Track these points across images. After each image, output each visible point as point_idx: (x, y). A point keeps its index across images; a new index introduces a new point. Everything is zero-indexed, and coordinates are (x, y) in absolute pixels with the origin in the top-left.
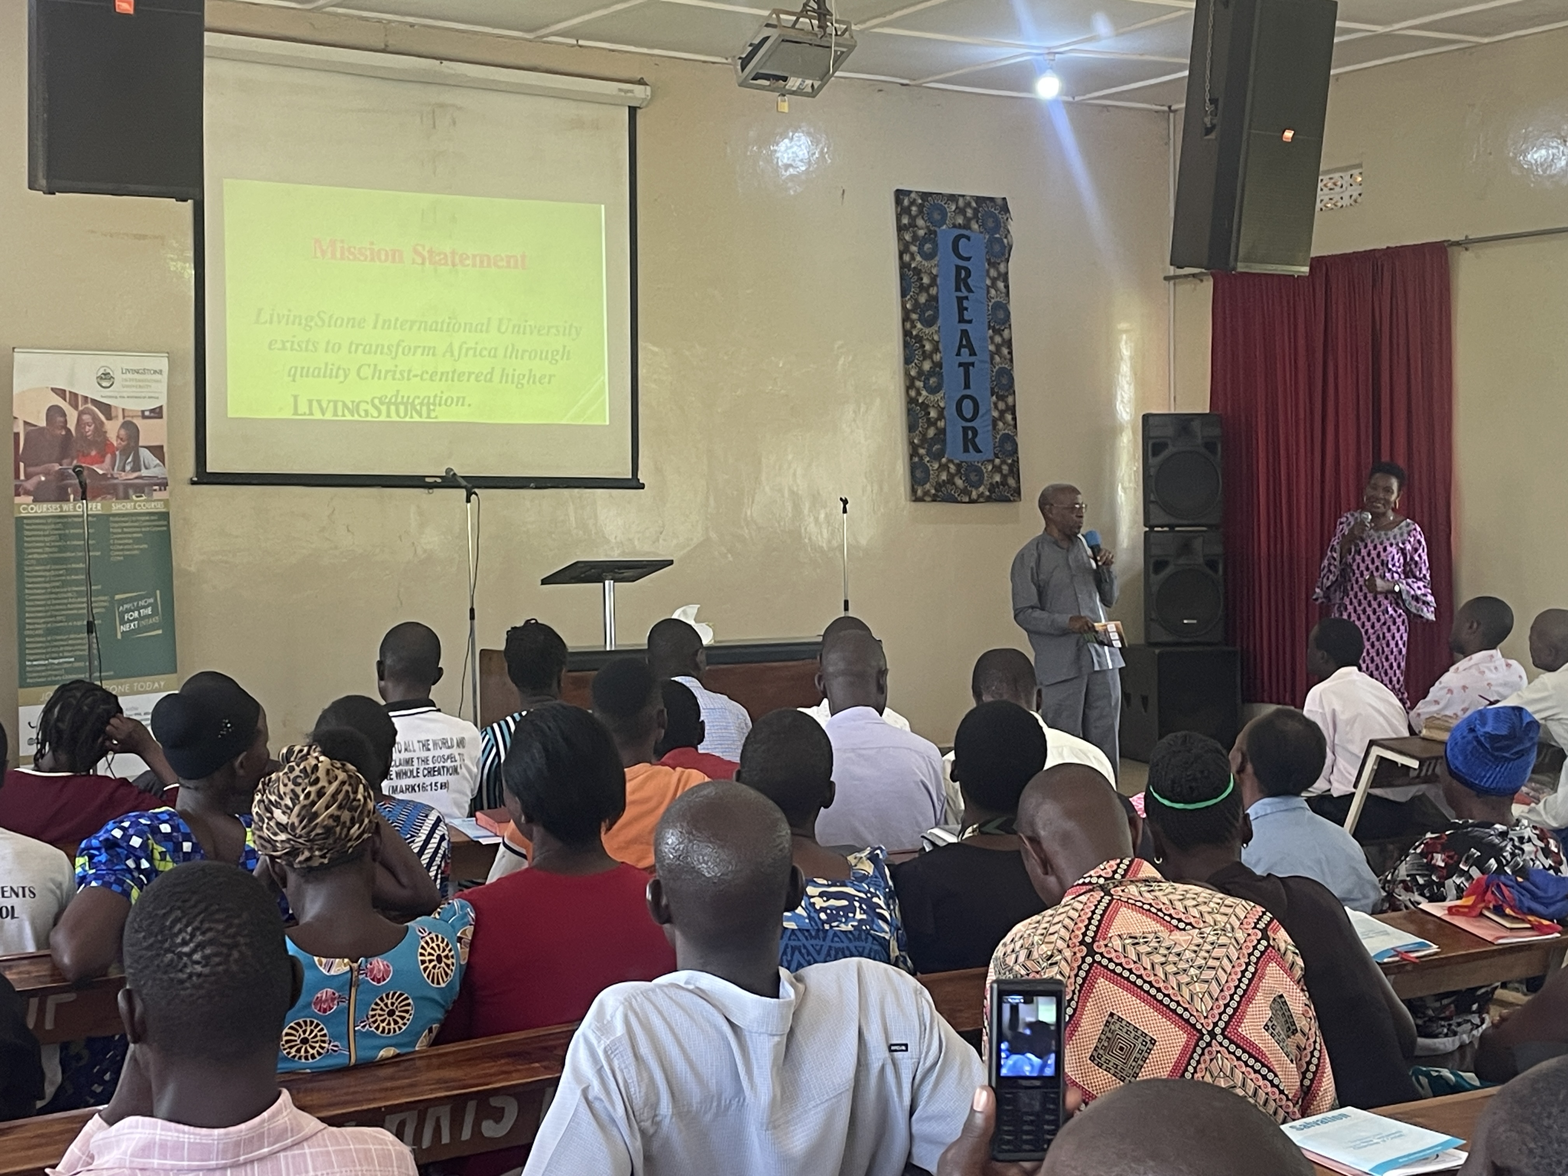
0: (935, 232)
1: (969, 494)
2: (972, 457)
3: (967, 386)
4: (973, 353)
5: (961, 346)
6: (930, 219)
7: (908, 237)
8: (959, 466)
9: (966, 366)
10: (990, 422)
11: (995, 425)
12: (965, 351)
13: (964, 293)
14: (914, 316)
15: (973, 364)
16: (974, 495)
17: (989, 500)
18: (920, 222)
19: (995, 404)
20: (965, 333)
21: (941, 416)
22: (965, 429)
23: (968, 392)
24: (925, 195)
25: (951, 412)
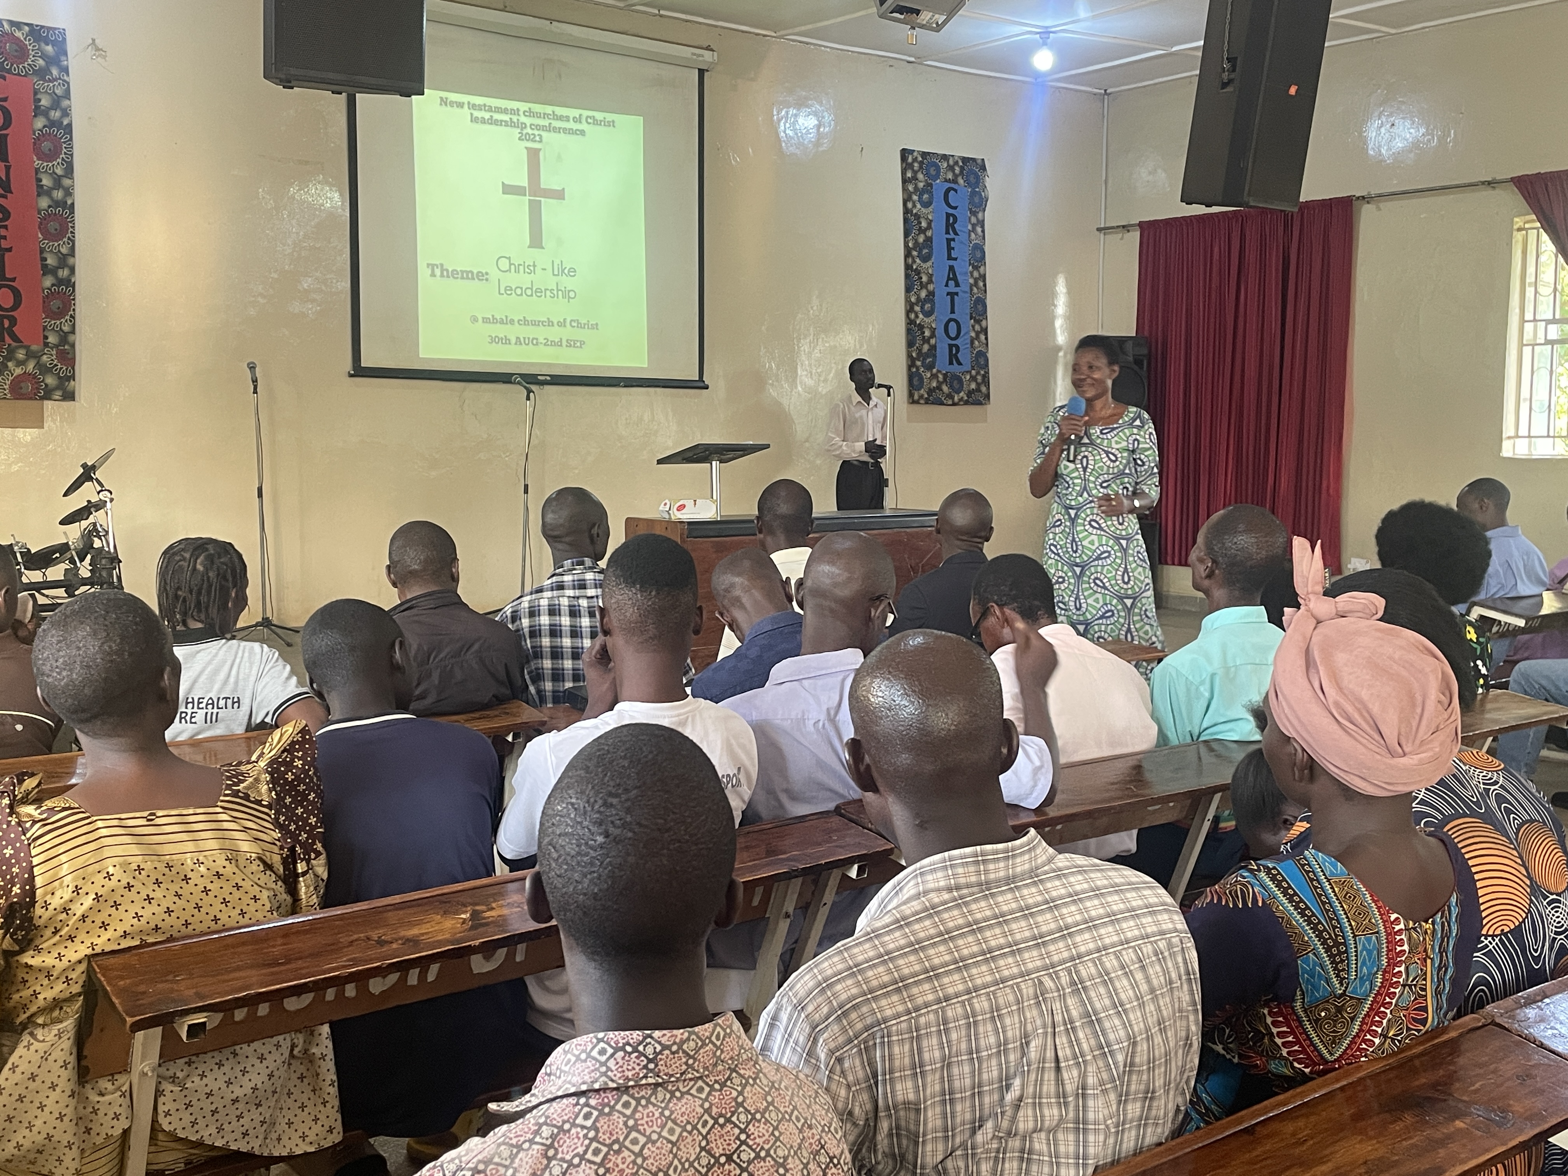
0: (931, 185)
1: (952, 398)
2: (955, 368)
3: (953, 312)
4: (957, 285)
5: (949, 279)
6: (927, 174)
7: (911, 188)
8: (945, 375)
9: (952, 295)
10: (969, 341)
11: (972, 343)
12: (951, 283)
13: (952, 236)
14: (915, 253)
15: (957, 294)
16: (956, 399)
17: (967, 403)
18: (920, 176)
19: (973, 327)
20: (951, 268)
21: (933, 335)
22: (951, 346)
23: (953, 316)
24: (924, 154)
25: (940, 332)
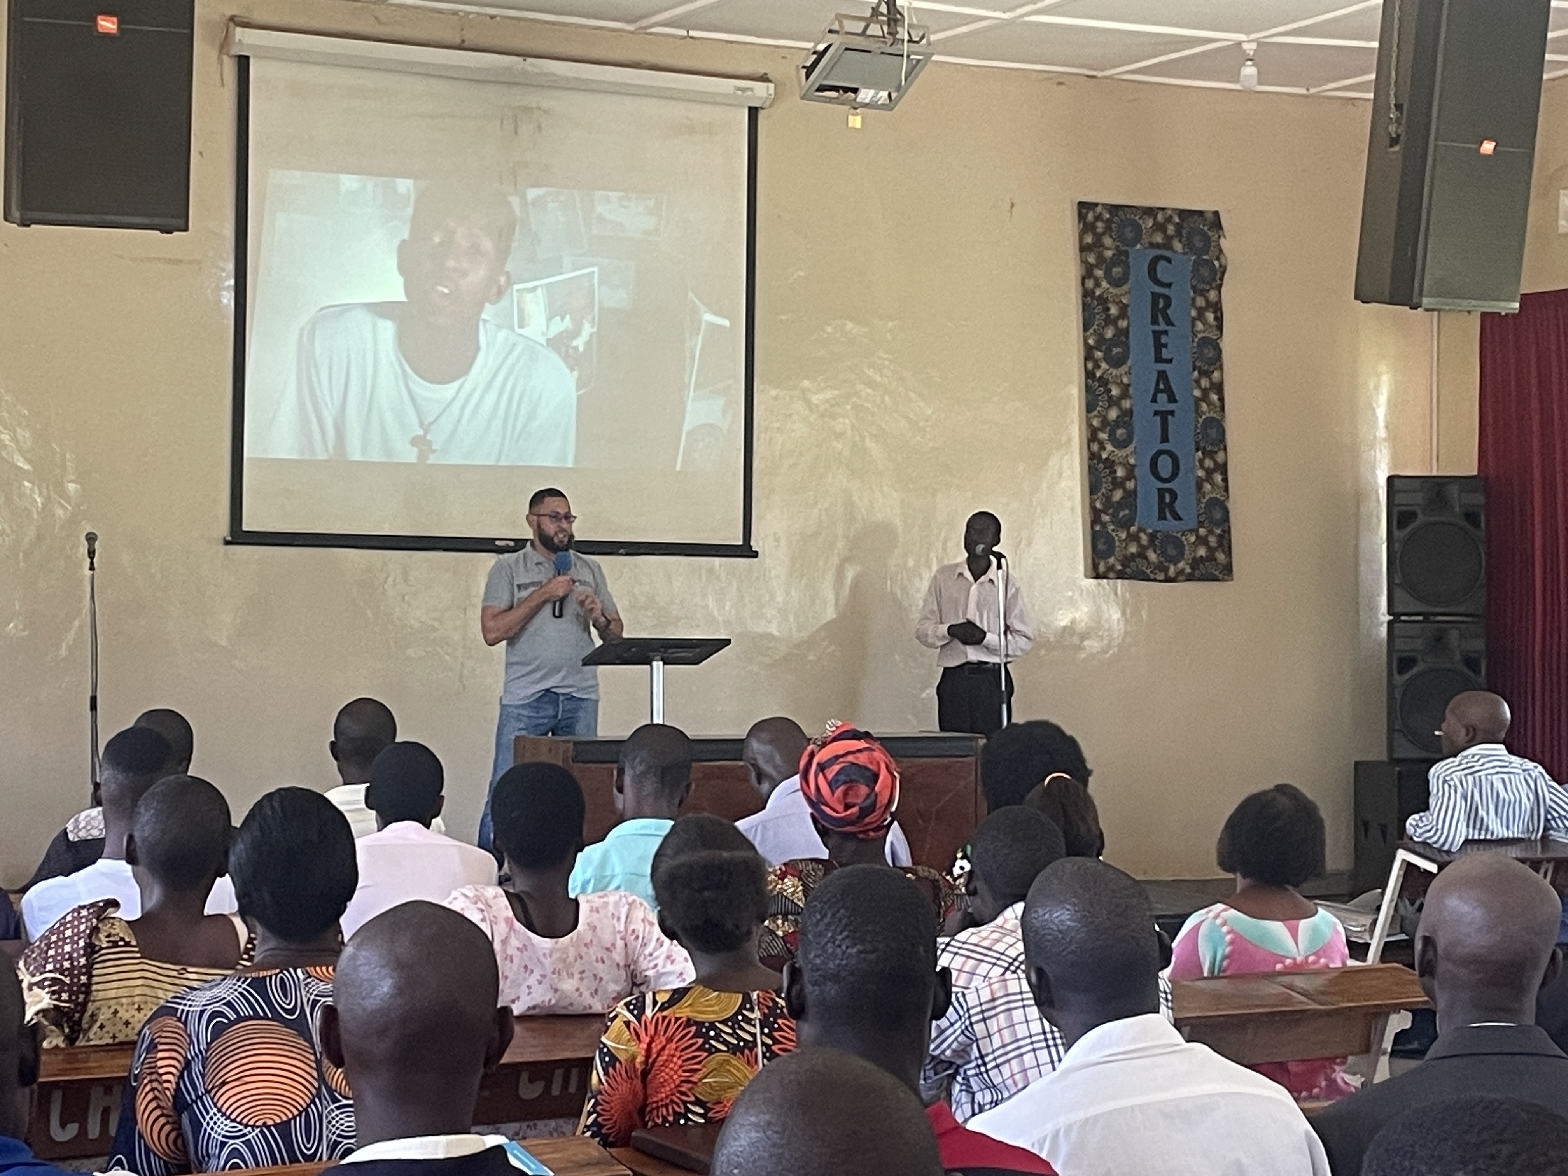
0: (1126, 254)
1: (1166, 570)
2: (1170, 524)
3: (1165, 439)
4: (1172, 399)
5: (1157, 390)
6: (1120, 238)
7: (1092, 259)
8: (1152, 537)
9: (1164, 416)
10: (1193, 485)
11: (1199, 487)
12: (1162, 397)
13: (1162, 326)
14: (1099, 354)
15: (1172, 413)
16: (1172, 571)
17: (1190, 578)
18: (1108, 241)
19: (1201, 462)
20: (1162, 376)
21: (1130, 476)
22: (1161, 492)
23: (1165, 446)
24: (1114, 209)
25: (1143, 471)
